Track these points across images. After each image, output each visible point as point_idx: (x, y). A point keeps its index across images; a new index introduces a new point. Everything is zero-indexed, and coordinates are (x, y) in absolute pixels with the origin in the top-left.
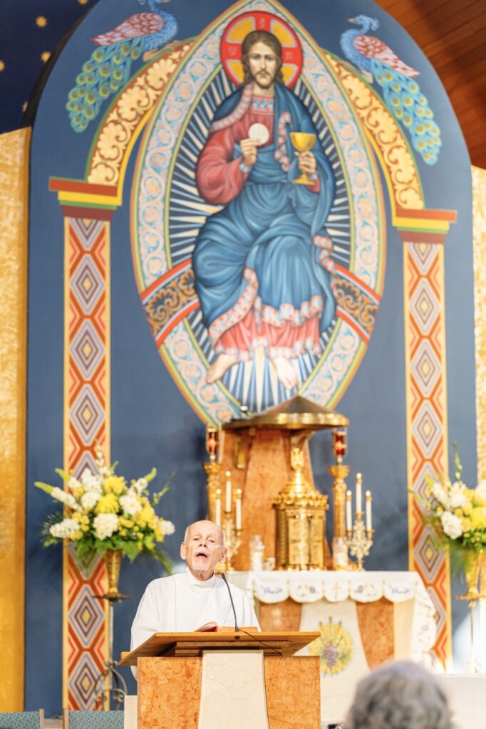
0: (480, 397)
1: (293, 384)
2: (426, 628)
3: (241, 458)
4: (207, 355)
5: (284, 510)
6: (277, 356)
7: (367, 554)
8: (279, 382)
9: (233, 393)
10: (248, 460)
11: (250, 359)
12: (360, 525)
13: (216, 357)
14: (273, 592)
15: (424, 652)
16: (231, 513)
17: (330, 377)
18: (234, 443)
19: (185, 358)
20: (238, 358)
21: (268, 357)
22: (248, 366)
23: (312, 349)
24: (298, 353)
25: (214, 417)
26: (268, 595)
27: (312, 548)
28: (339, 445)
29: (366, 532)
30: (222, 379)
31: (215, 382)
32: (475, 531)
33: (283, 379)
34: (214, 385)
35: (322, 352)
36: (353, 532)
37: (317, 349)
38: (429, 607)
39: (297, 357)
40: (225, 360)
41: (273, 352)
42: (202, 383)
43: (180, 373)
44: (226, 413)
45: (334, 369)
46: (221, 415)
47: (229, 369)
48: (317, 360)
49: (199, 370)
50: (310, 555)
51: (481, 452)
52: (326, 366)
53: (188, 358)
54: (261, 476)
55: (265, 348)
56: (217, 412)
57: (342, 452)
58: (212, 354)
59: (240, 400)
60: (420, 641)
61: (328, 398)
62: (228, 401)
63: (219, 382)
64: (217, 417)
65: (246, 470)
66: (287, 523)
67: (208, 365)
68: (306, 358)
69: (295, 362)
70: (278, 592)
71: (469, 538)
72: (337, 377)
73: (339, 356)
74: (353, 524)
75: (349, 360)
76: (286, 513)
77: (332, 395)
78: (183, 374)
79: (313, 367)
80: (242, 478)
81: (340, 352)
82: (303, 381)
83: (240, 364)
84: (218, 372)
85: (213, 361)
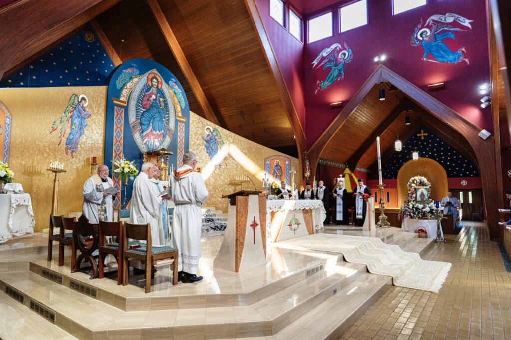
1: (158, 146)
8: (156, 145)
18: (148, 156)
19: (138, 139)
21: (154, 140)
24: (159, 140)
28: (167, 158)
40: (146, 140)
44: (146, 150)
55: (153, 138)
56: (144, 150)
62: (146, 148)
81: (167, 141)
83: (149, 141)
84: (144, 142)
85: (143, 140)
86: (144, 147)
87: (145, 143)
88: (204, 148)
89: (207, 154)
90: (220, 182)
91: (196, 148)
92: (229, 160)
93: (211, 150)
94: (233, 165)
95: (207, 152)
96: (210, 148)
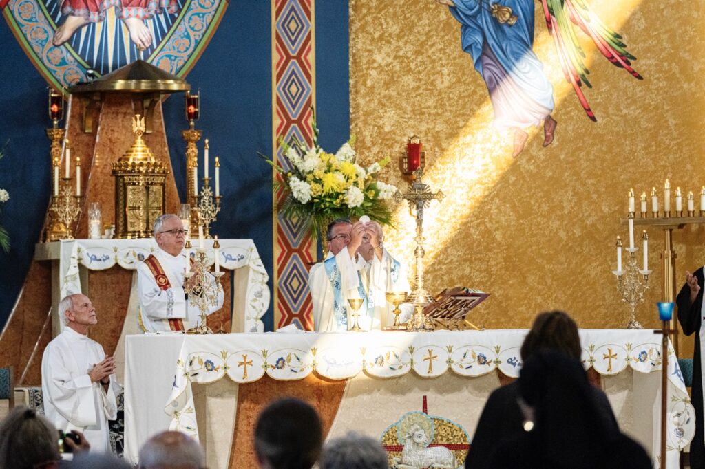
0: (354, 55)
1: (148, 45)
2: (259, 295)
3: (89, 122)
4: (54, 17)
5: (122, 176)
6: (130, 16)
7: (214, 220)
8: (132, 42)
9: (82, 56)
10: (96, 125)
11: (100, 20)
12: (207, 191)
13: (64, 19)
14: (100, 260)
15: (256, 319)
16: (69, 179)
17: (188, 36)
18: (81, 107)
19: (30, 20)
20: (87, 19)
21: (120, 17)
22: (99, 27)
23: (168, 8)
24: (152, 12)
25: (62, 81)
26: (94, 262)
27: (150, 214)
28: (192, 109)
29: (214, 198)
30: (69, 41)
31: (63, 43)
32: (325, 196)
33: (136, 39)
34: (62, 47)
35: (179, 11)
36: (200, 197)
37: (174, 8)
38: (263, 274)
39: (152, 17)
40: (73, 22)
41: (125, 13)
42: (49, 45)
43: (25, 36)
44: (75, 76)
45: (192, 29)
46: (69, 78)
47: (78, 31)
48: (174, 19)
49: (46, 31)
50: (147, 222)
51: (354, 113)
52: (183, 26)
53: (34, 20)
54: (110, 140)
55: (116, 8)
56: (65, 75)
57: (195, 115)
58: (60, 14)
59: (90, 63)
60: (254, 307)
61: (186, 58)
62: (76, 63)
63: (67, 44)
64: (65, 80)
65: (94, 135)
66: (125, 189)
67: (55, 27)
68: (162, 17)
69: (150, 22)
70: (104, 260)
71: (319, 204)
72: (194, 36)
73: (198, 14)
74: (200, 190)
75: (208, 18)
76: (124, 179)
77: (190, 56)
78: (28, 36)
79: (169, 27)
80: (91, 143)
81: (200, 10)
82: (158, 43)
83: (90, 25)
84: (66, 33)
85: (61, 23)
86: (63, 62)
87: (73, 40)
88: (447, 26)
89: (469, 60)
90: (554, 224)
91: (395, 29)
92: (605, 87)
93: (489, 29)
94: (633, 112)
95: (467, 48)
96: (485, 21)
